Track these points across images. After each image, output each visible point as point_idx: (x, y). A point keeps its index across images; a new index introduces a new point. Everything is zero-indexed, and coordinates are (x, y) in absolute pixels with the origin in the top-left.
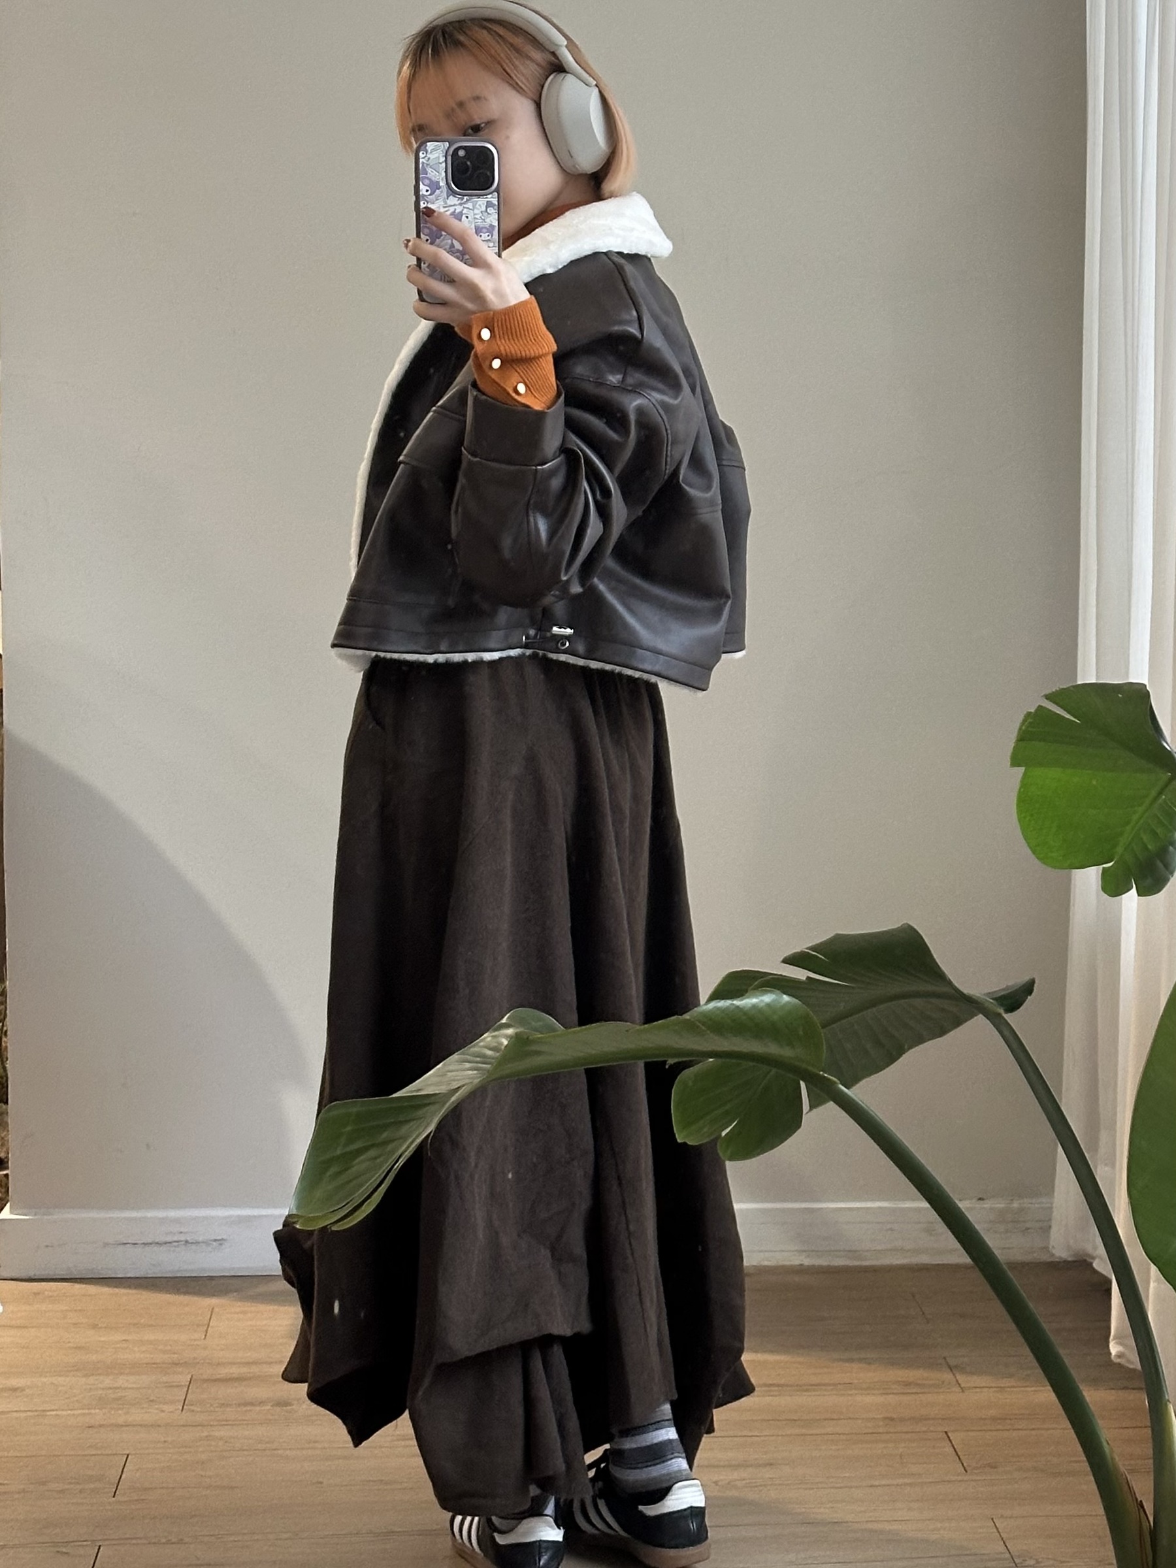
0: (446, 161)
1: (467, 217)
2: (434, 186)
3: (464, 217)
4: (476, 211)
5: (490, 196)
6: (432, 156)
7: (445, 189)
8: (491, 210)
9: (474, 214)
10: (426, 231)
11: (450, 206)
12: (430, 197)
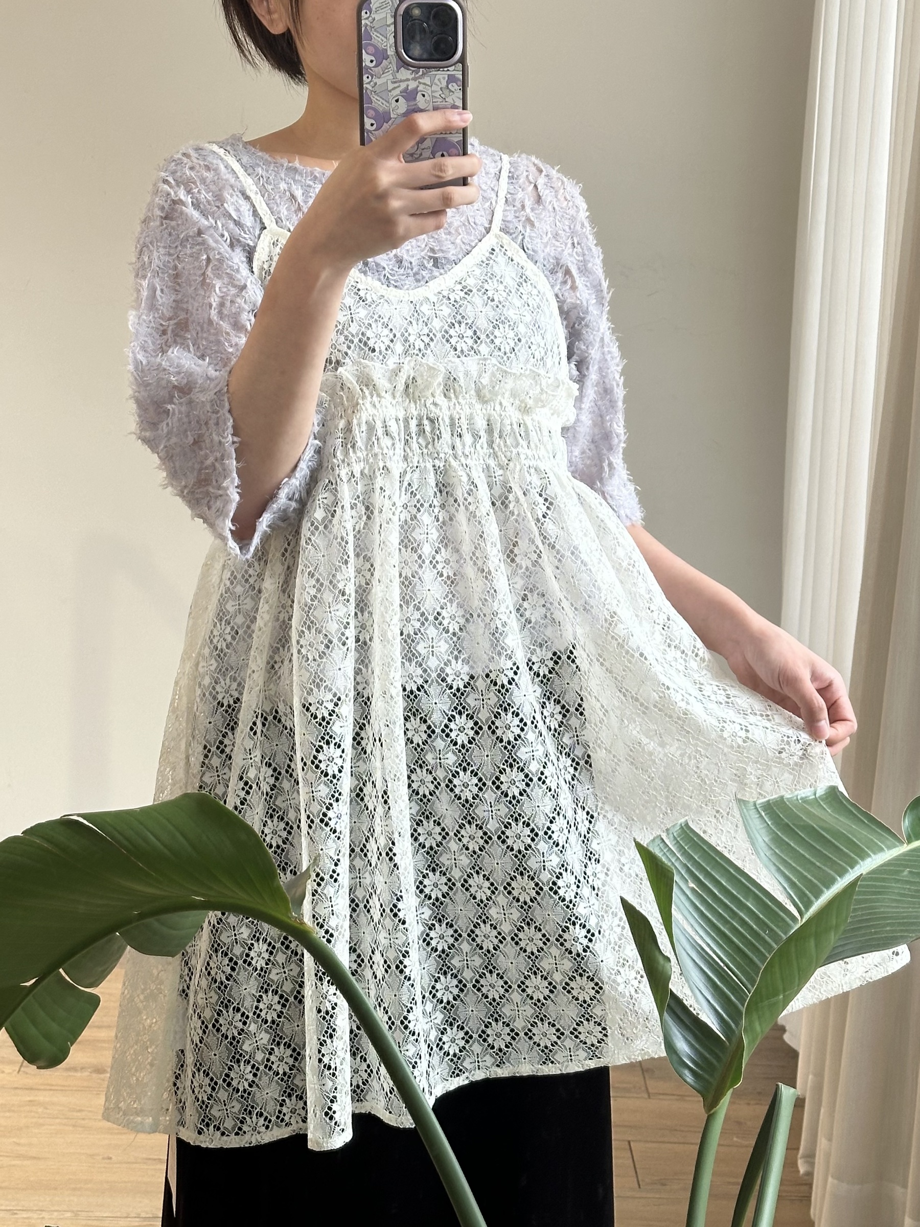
0: (395, 23)
1: (424, 96)
2: (381, 56)
3: (419, 96)
4: (434, 88)
5: (453, 68)
6: (377, 17)
7: (394, 60)
8: (454, 87)
9: (432, 92)
10: (371, 113)
11: (401, 81)
12: (376, 69)
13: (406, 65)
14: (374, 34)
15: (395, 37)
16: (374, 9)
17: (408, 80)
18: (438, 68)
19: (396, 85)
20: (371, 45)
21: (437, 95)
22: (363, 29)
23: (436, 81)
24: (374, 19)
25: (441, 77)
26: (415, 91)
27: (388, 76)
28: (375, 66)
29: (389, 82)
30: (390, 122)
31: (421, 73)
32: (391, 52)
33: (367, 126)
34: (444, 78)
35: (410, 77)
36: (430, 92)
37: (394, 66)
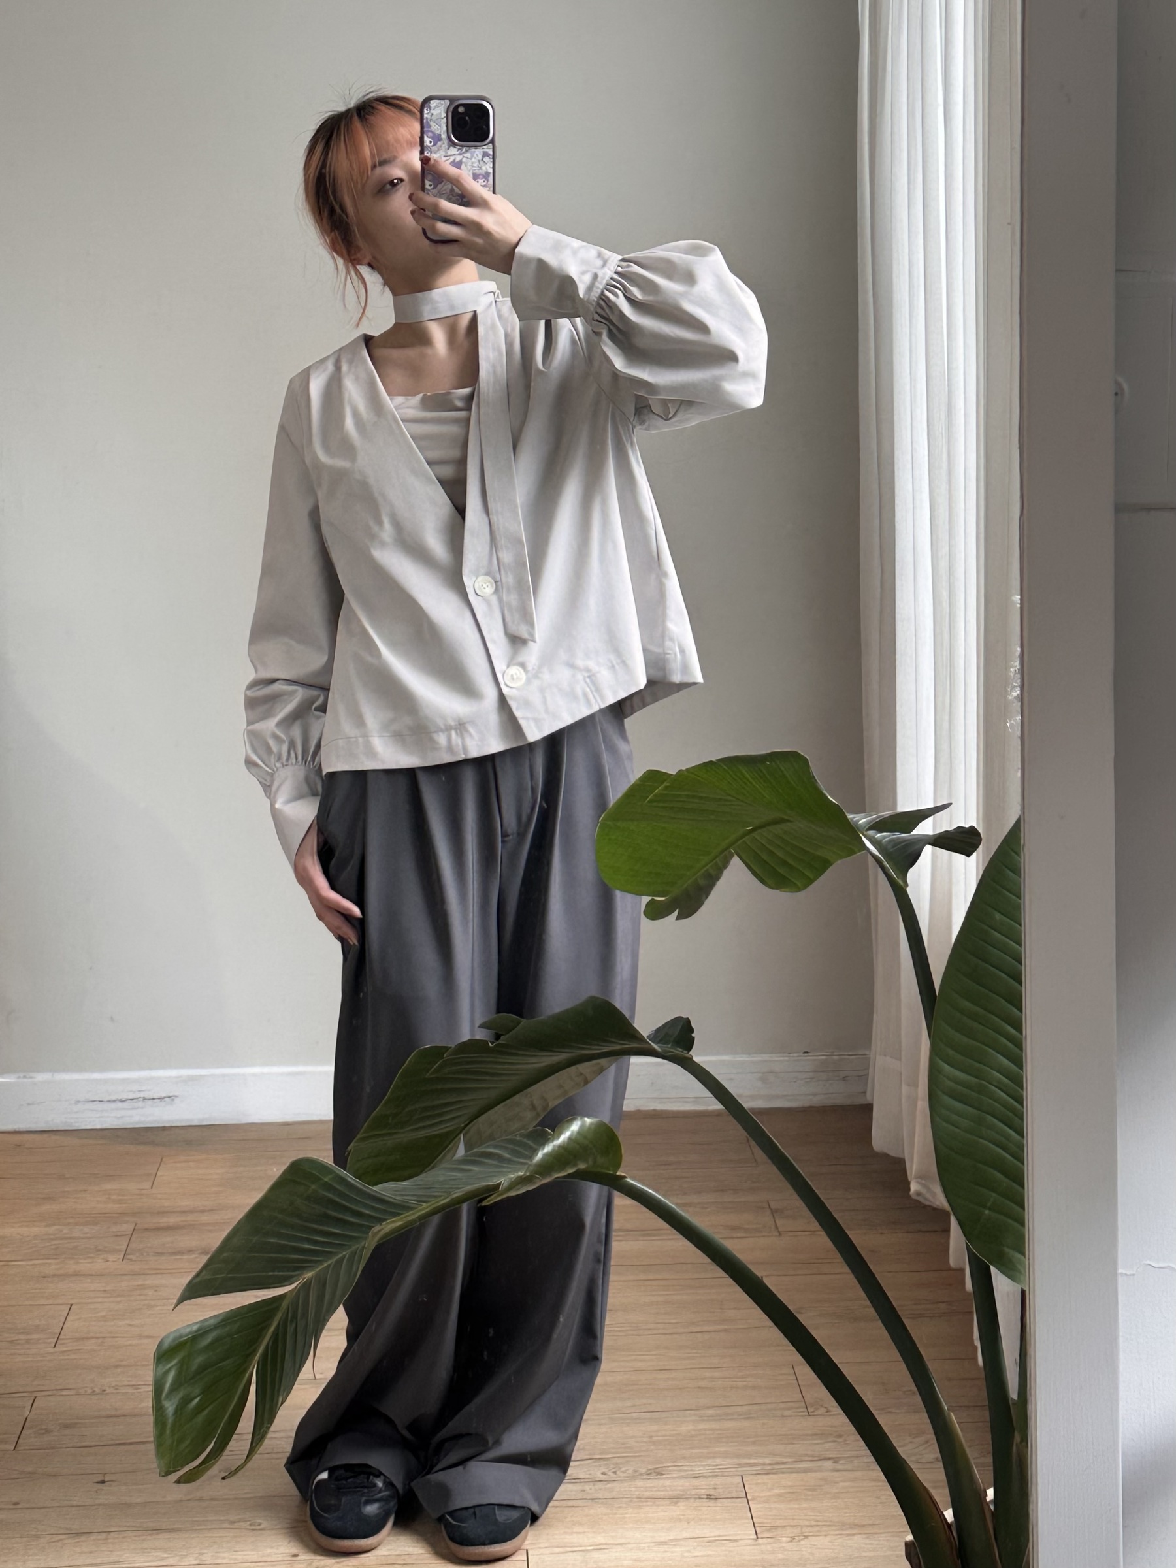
0: (447, 117)
2: (437, 139)
4: (473, 160)
5: (485, 147)
6: (435, 112)
7: (446, 141)
8: (486, 159)
9: (472, 164)
12: (432, 148)
13: (454, 145)
14: (432, 124)
15: (447, 126)
16: (432, 108)
17: (454, 155)
18: (476, 147)
19: (448, 158)
20: (431, 131)
21: (475, 165)
22: (425, 121)
23: (475, 156)
24: (432, 114)
25: (478, 152)
26: (460, 163)
27: (442, 153)
28: (433, 146)
29: (442, 157)
30: (443, 184)
31: (464, 150)
32: (444, 136)
33: (427, 186)
34: (480, 154)
35: (459, 152)
36: (470, 164)
37: (446, 145)
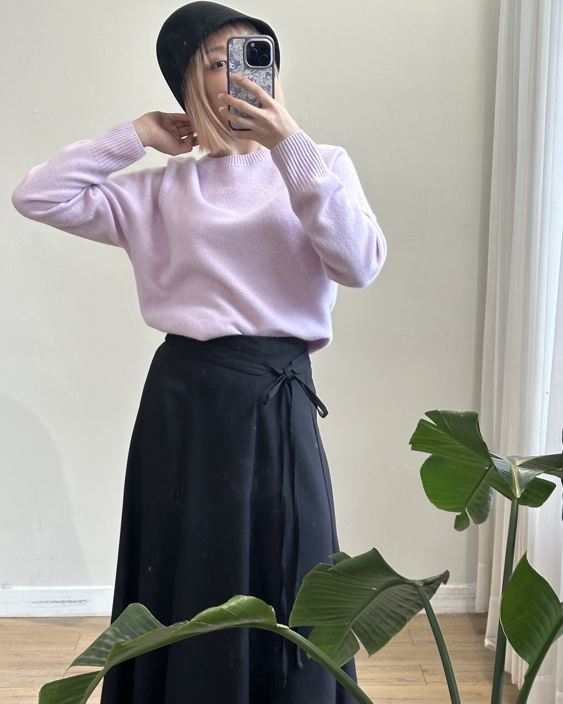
0: (243, 50)
2: (237, 64)
4: (260, 77)
5: (268, 69)
6: (236, 47)
8: (269, 77)
9: (259, 80)
10: (233, 89)
11: (246, 75)
13: (248, 68)
14: (234, 55)
15: (244, 55)
16: (234, 44)
18: (262, 69)
20: (233, 59)
21: (262, 81)
23: (261, 75)
24: (234, 48)
25: (263, 73)
28: (234, 69)
30: (241, 93)
31: (254, 71)
32: (242, 62)
34: (264, 73)
35: (250, 73)
36: (258, 80)
37: (243, 68)
